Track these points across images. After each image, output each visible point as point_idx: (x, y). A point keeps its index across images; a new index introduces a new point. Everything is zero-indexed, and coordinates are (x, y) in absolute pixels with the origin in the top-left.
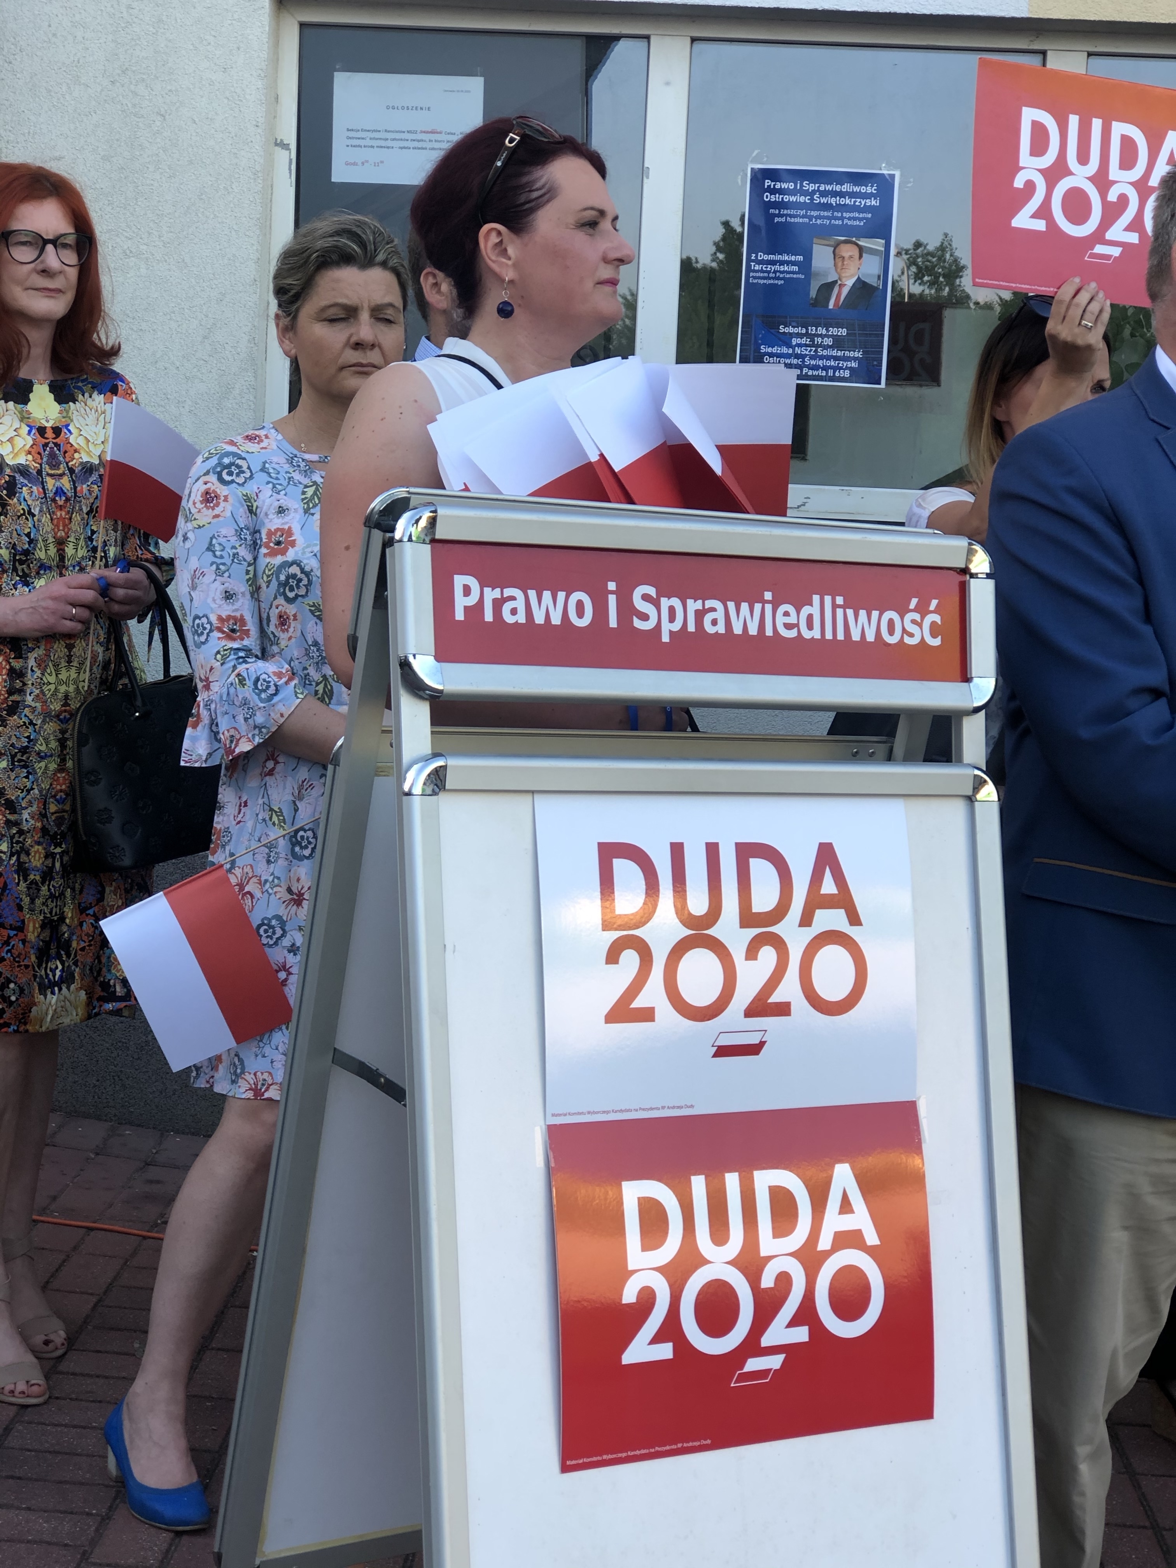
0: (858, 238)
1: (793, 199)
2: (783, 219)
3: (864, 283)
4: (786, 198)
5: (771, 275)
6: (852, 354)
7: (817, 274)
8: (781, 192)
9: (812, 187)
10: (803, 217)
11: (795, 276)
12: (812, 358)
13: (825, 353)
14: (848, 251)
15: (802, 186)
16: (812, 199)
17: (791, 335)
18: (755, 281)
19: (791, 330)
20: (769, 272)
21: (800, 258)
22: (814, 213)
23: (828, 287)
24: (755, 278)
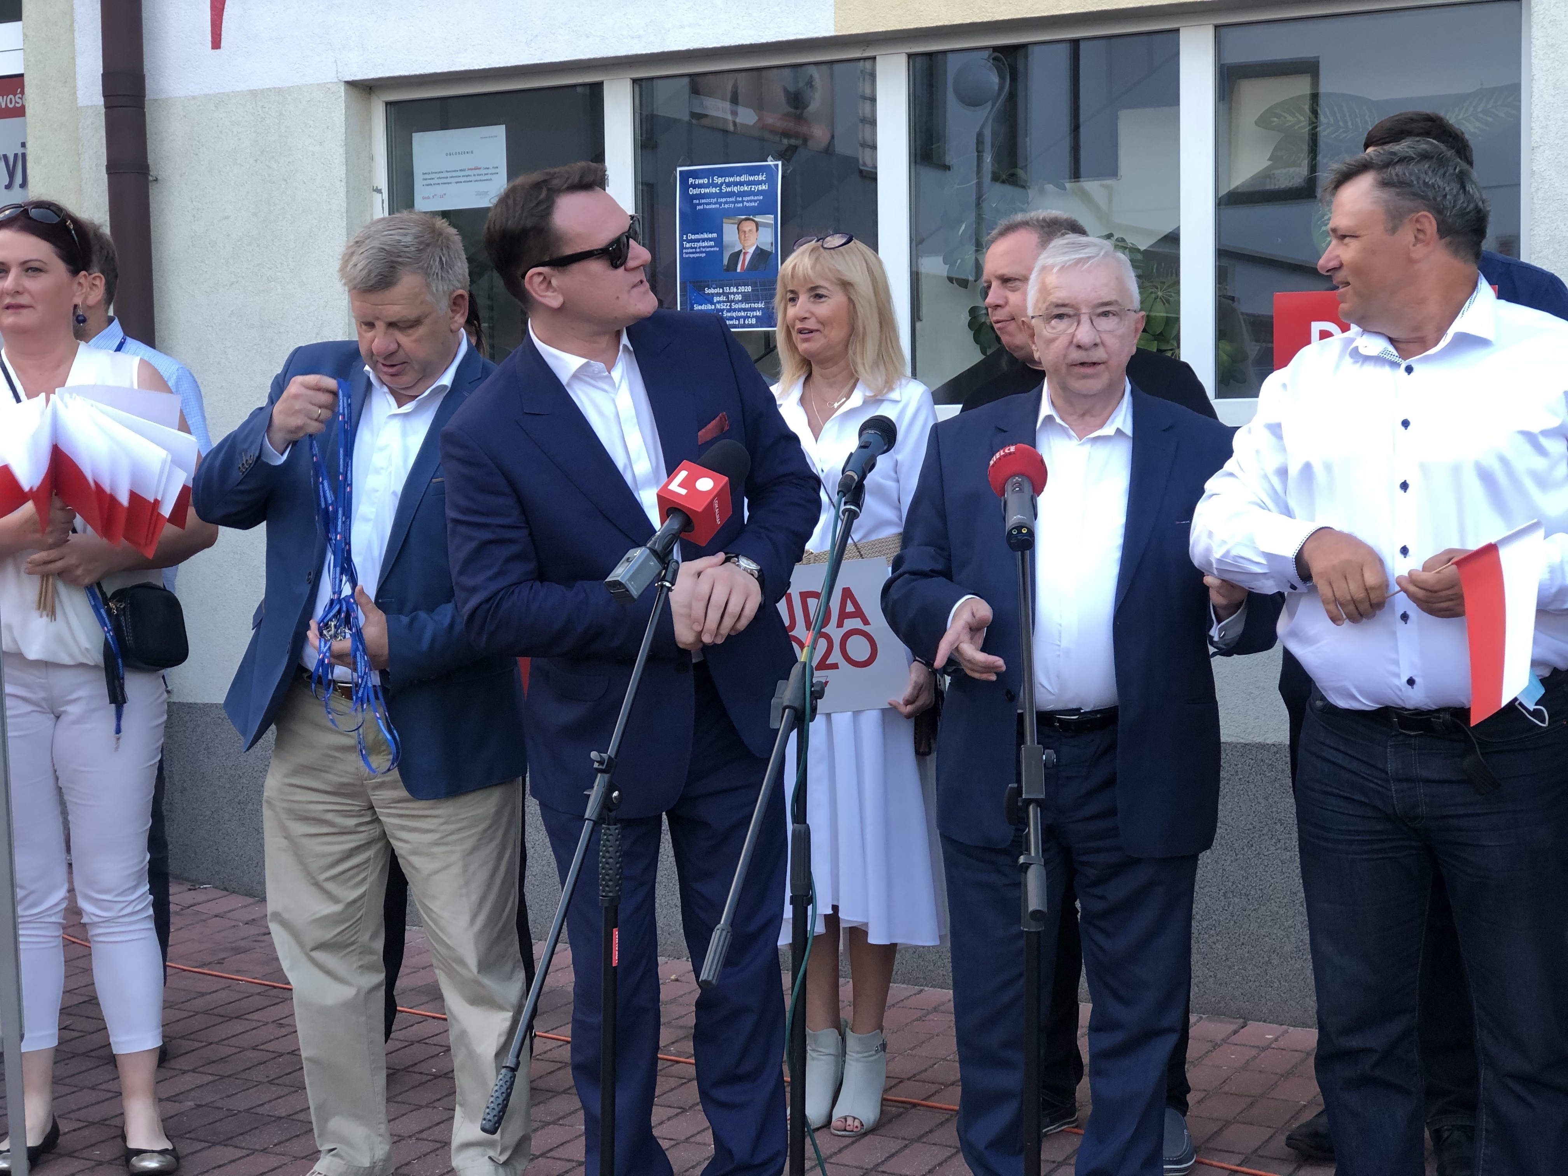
0: (754, 215)
1: (707, 191)
2: (701, 207)
3: (761, 249)
4: (703, 191)
5: (698, 250)
6: (756, 305)
7: (728, 246)
8: (700, 186)
9: (720, 180)
10: (715, 204)
11: (712, 249)
12: (729, 311)
13: (737, 306)
14: (748, 226)
15: (713, 180)
16: (721, 189)
17: (713, 295)
18: (687, 256)
19: (712, 291)
20: (696, 248)
21: (715, 235)
22: (723, 200)
23: (736, 256)
24: (687, 253)
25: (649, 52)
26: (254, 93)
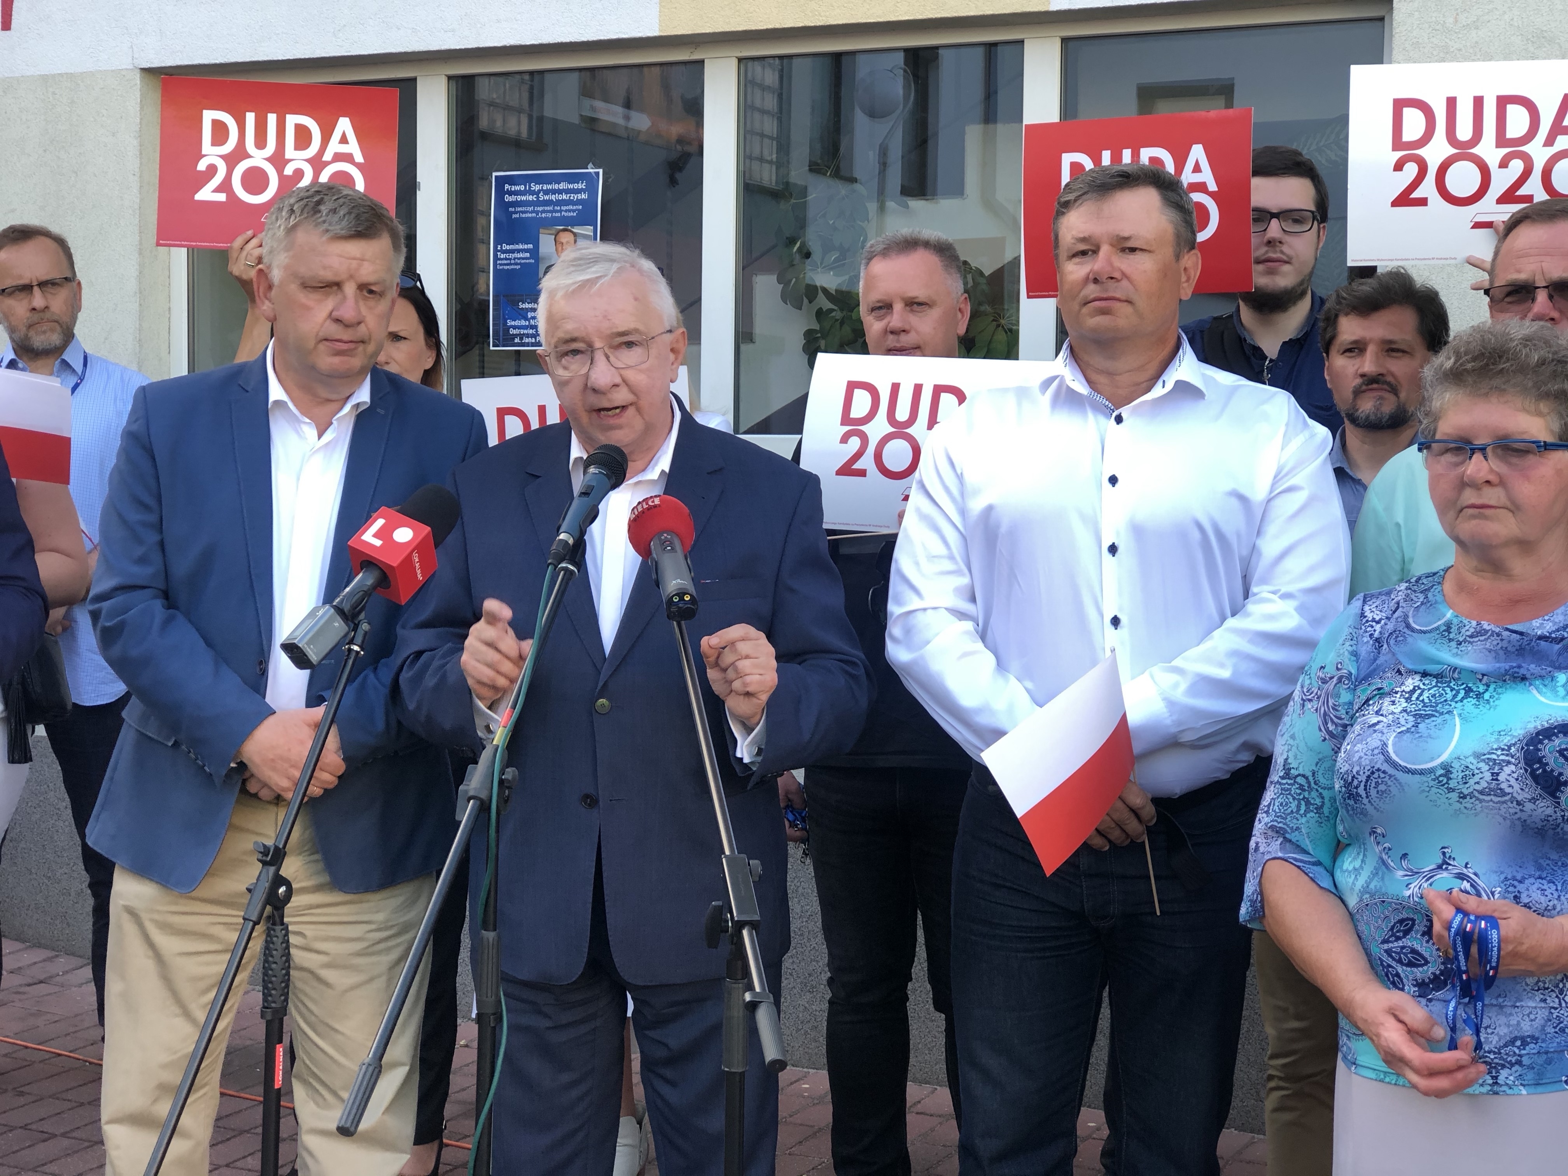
0: (573, 226)
1: (524, 198)
2: (517, 216)
4: (519, 198)
5: (513, 262)
8: (516, 193)
9: (537, 188)
10: (532, 212)
11: (528, 261)
14: (565, 237)
15: (530, 187)
16: (538, 197)
17: (527, 310)
18: (501, 267)
19: (526, 306)
20: (510, 259)
21: (530, 246)
22: (540, 209)
24: (501, 265)
25: (463, 47)
26: (45, 79)
